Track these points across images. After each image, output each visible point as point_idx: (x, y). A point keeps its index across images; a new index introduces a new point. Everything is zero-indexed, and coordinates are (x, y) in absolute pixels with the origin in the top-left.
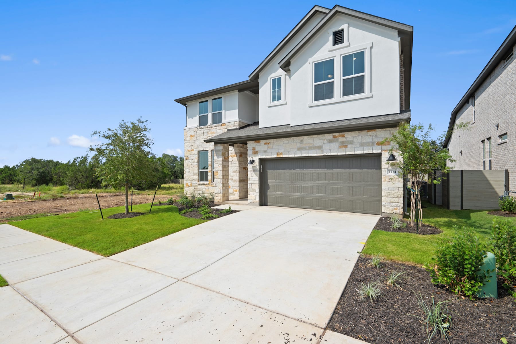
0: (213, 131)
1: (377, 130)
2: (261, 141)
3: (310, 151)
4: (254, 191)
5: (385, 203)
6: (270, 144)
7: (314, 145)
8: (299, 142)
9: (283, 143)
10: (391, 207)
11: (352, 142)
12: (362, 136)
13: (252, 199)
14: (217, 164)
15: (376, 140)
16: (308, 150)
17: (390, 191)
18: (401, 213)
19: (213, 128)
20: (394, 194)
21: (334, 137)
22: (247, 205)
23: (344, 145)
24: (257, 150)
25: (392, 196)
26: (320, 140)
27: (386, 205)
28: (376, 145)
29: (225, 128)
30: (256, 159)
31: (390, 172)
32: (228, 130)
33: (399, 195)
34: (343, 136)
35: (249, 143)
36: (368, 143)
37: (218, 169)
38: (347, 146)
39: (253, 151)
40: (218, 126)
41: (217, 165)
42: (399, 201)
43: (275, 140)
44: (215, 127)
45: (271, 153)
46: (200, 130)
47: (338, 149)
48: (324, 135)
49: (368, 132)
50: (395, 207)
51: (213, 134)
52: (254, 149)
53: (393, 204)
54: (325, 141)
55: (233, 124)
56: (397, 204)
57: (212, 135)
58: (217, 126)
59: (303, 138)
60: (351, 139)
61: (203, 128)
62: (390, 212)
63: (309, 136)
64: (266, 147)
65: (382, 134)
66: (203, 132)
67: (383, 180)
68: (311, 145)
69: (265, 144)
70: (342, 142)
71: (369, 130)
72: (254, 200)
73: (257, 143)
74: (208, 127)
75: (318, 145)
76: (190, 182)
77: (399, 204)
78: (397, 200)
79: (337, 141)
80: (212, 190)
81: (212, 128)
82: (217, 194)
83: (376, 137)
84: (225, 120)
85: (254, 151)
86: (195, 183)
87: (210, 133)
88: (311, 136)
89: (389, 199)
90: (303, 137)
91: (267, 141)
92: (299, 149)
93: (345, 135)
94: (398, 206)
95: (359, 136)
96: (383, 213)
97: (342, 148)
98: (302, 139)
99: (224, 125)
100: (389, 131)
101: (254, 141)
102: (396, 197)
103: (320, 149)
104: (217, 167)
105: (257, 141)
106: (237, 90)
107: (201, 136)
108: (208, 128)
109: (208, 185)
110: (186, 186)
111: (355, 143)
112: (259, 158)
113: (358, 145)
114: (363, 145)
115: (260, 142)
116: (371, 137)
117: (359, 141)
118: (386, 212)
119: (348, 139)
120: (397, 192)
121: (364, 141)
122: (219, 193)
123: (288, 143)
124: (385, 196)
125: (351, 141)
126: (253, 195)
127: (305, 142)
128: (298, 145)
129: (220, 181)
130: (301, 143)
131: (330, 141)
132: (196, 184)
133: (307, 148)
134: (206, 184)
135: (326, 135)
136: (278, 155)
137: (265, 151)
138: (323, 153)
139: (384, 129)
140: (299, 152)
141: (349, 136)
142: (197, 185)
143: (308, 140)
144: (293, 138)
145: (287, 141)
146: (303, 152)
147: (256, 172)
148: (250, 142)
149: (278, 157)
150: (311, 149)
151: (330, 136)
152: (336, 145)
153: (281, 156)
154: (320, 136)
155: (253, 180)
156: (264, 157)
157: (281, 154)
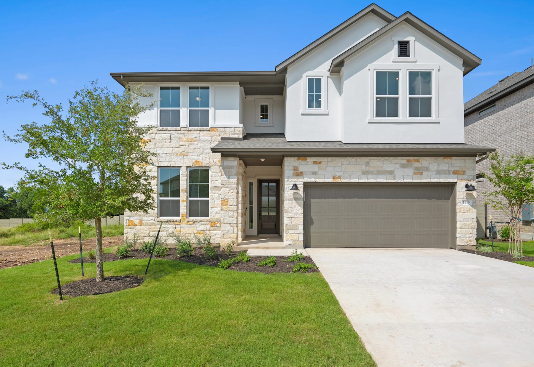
0: (191, 137)
1: (453, 158)
2: (308, 159)
3: (379, 176)
4: (295, 227)
5: (460, 235)
6: (322, 163)
7: (384, 169)
8: (365, 164)
9: (342, 164)
10: (466, 239)
11: (427, 169)
12: (438, 163)
13: (292, 240)
14: (227, 187)
15: (452, 169)
16: (376, 175)
17: (465, 223)
18: (474, 245)
19: (192, 132)
20: (468, 225)
21: (408, 161)
22: (284, 248)
23: (419, 171)
24: (301, 170)
25: (467, 227)
26: (391, 163)
27: (462, 237)
28: (452, 174)
29: (216, 134)
30: (300, 183)
31: (464, 202)
32: (222, 139)
33: (473, 226)
34: (418, 161)
35: (288, 160)
36: (445, 171)
37: (229, 196)
38: (422, 172)
39: (294, 171)
40: (203, 131)
41: (228, 189)
42: (473, 232)
43: (330, 158)
44: (196, 131)
45: (325, 175)
46: (165, 132)
47: (413, 176)
48: (396, 158)
49: (444, 159)
50: (470, 239)
51: (192, 141)
52: (296, 169)
53: (468, 236)
54: (398, 166)
55: (231, 130)
56: (471, 235)
57: (190, 143)
58: (200, 131)
59: (370, 160)
60: (427, 165)
61: (171, 131)
62: (465, 244)
63: (378, 158)
64: (316, 167)
65: (457, 163)
66: (171, 137)
67: (458, 211)
68: (379, 169)
69: (315, 163)
70: (417, 168)
71: (445, 158)
72: (296, 240)
73: (301, 161)
74: (182, 129)
75: (389, 169)
76: (139, 217)
77: (473, 235)
78: (471, 231)
79: (411, 166)
80: (189, 230)
81: (190, 132)
82: (225, 235)
83: (452, 166)
84: (215, 123)
85: (296, 171)
86: (150, 219)
87: (184, 139)
88: (380, 158)
89: (464, 231)
90: (369, 158)
91: (317, 160)
92: (365, 173)
93: (420, 161)
94: (473, 237)
95: (435, 163)
96: (458, 245)
97: (417, 175)
98: (368, 160)
99: (215, 129)
100: (464, 160)
101: (296, 158)
102: (470, 228)
103: (392, 175)
104: (228, 192)
105: (301, 158)
106: (239, 82)
107: (166, 142)
108: (182, 132)
109: (180, 222)
110: (129, 225)
111: (431, 170)
112: (304, 182)
113: (434, 173)
114: (439, 173)
115: (306, 160)
116: (447, 165)
117: (436, 168)
118: (461, 244)
119: (423, 165)
120: (472, 223)
121: (440, 169)
122: (230, 233)
123: (349, 164)
124: (460, 228)
125: (426, 167)
126: (294, 234)
127: (372, 165)
128: (364, 168)
129: (232, 214)
130: (366, 166)
131: (403, 166)
132: (152, 221)
133: (375, 173)
134: (176, 221)
135: (398, 158)
136: (334, 178)
137: (315, 173)
138: (395, 179)
139: (460, 158)
140: (365, 176)
141: (425, 162)
142: (156, 223)
143: (375, 162)
144: (355, 158)
145: (348, 162)
146: (370, 176)
147: (299, 202)
148: (289, 158)
149: (335, 181)
150: (381, 174)
151: (403, 160)
152: (409, 171)
153: (339, 181)
154: (391, 158)
155: (294, 211)
156: (312, 180)
157: (339, 177)
